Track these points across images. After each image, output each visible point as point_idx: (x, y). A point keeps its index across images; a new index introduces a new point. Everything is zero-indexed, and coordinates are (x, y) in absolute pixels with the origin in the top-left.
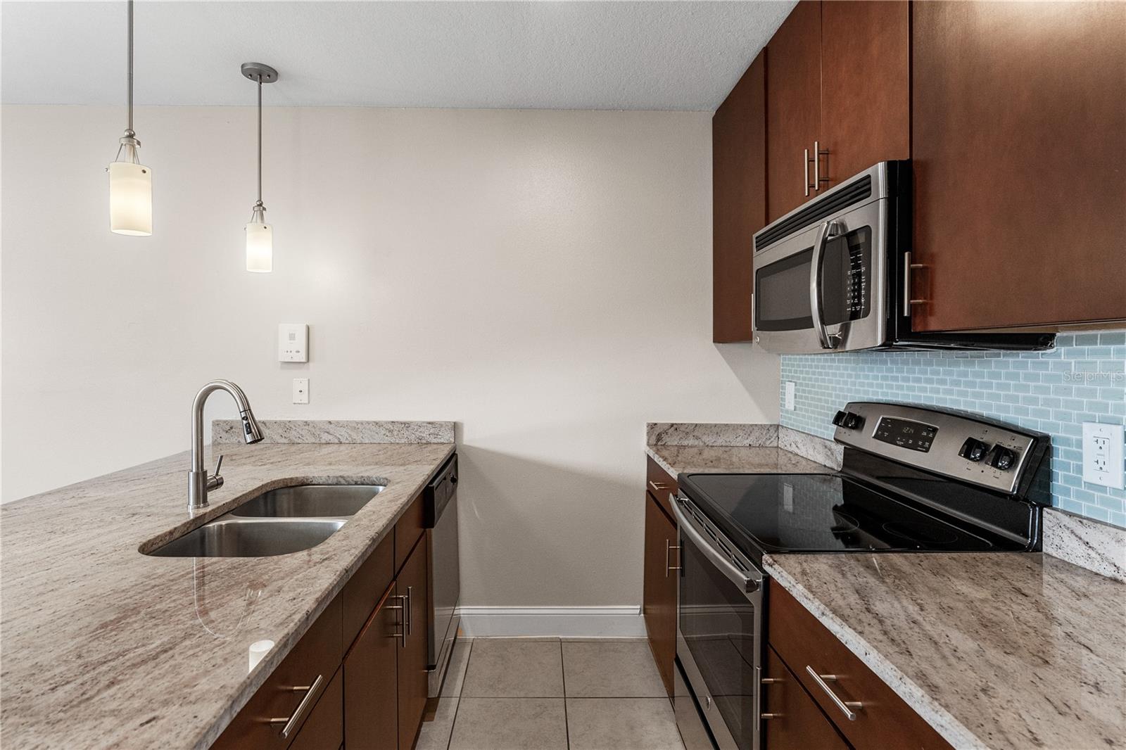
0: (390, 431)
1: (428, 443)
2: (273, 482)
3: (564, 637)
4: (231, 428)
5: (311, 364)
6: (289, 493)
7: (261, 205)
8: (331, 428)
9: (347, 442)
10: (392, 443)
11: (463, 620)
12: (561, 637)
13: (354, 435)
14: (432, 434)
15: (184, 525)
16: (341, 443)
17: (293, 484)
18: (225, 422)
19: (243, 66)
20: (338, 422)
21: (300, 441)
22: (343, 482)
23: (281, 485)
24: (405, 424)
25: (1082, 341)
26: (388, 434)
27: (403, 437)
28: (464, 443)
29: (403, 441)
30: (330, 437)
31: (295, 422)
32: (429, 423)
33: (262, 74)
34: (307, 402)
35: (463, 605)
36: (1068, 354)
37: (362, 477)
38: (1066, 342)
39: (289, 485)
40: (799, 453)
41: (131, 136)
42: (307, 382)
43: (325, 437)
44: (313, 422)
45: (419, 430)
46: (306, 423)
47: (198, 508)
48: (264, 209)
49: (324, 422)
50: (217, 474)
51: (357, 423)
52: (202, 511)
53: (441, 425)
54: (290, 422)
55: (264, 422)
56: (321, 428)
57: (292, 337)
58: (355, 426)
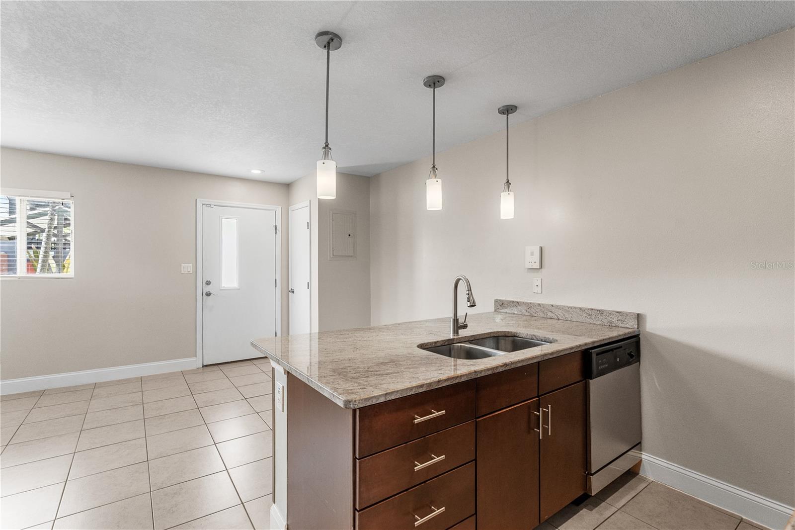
0: (589, 315)
1: (617, 327)
2: (498, 332)
3: (746, 518)
4: (503, 304)
5: (543, 269)
6: (506, 340)
7: (508, 182)
8: (553, 309)
9: (562, 319)
10: (591, 323)
11: (645, 464)
12: (744, 517)
13: (567, 315)
14: (619, 320)
15: (443, 341)
16: (559, 319)
17: (509, 335)
18: (500, 300)
19: (499, 109)
20: (557, 306)
21: (536, 315)
22: (535, 338)
23: (503, 334)
24: (600, 311)
26: (588, 316)
27: (599, 320)
28: (647, 330)
29: (598, 323)
30: (553, 315)
31: (534, 303)
32: (618, 312)
33: (508, 110)
34: (540, 292)
35: (644, 452)
37: (545, 337)
39: (507, 335)
41: (434, 167)
42: (540, 281)
43: (550, 314)
44: (542, 304)
45: (611, 317)
46: (539, 305)
47: (454, 336)
48: (510, 184)
49: (549, 305)
50: (465, 322)
51: (569, 307)
52: (455, 337)
53: (627, 315)
54: (530, 303)
55: (518, 302)
56: (547, 309)
57: (532, 254)
58: (567, 309)
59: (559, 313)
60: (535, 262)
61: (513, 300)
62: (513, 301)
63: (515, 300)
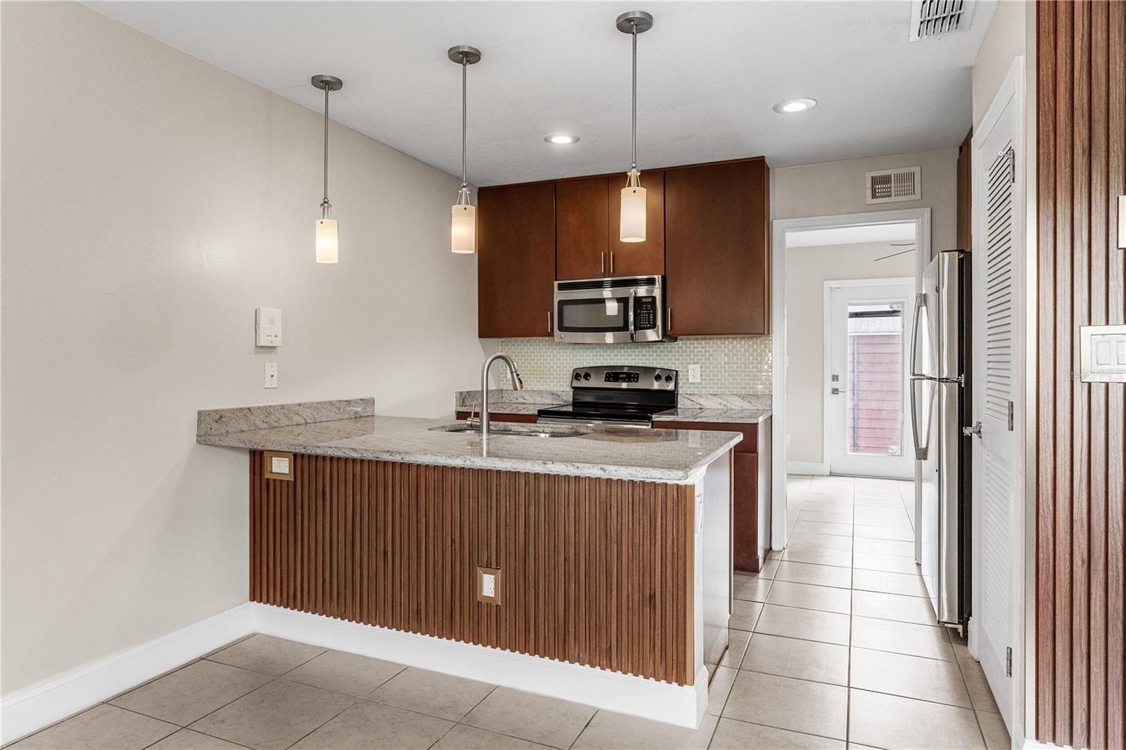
0: (338, 409)
4: (221, 417)
5: (278, 348)
8: (300, 410)
9: (311, 422)
10: (338, 420)
13: (316, 415)
14: (364, 408)
16: (307, 423)
18: (216, 412)
20: (305, 404)
21: (277, 425)
24: (348, 401)
25: (687, 340)
27: (346, 413)
29: (346, 417)
30: (300, 418)
31: (274, 406)
34: (276, 386)
36: (682, 344)
38: (682, 340)
40: (526, 402)
42: (276, 366)
44: (287, 405)
45: (357, 406)
46: (283, 407)
49: (295, 404)
51: (317, 403)
54: (270, 406)
55: (249, 409)
56: (293, 411)
57: (272, 321)
58: (317, 406)
59: (308, 414)
60: (276, 336)
61: (239, 406)
62: (241, 409)
63: (243, 406)
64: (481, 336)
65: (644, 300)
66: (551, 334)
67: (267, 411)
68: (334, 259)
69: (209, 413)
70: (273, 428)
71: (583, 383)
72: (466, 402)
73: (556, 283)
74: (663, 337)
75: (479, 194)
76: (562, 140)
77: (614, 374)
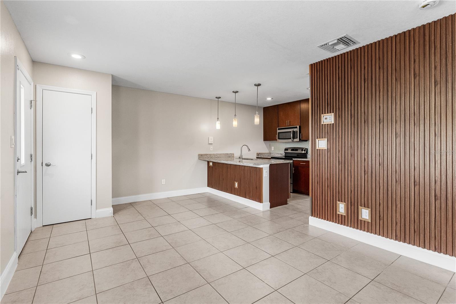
4: (202, 155)
7: (218, 118)
31: (212, 154)
34: (213, 150)
42: (213, 147)
55: (207, 154)
57: (211, 139)
58: (221, 154)
59: (218, 156)
60: (213, 142)
64: (264, 141)
65: (295, 132)
66: (277, 140)
67: (210, 155)
68: (219, 128)
69: (200, 154)
70: (211, 158)
71: (287, 152)
72: (259, 155)
73: (278, 128)
74: (299, 140)
75: (263, 109)
76: (269, 99)
77: (293, 149)
